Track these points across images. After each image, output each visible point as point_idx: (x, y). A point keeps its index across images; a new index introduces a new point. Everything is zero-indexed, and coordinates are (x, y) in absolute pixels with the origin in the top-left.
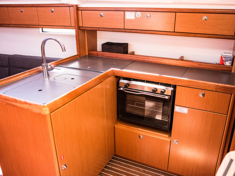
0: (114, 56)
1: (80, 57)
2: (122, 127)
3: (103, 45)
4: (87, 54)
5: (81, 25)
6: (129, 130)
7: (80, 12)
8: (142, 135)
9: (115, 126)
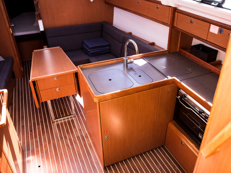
0: (198, 61)
1: (168, 52)
2: (173, 127)
3: (192, 47)
4: (178, 51)
5: (175, 26)
6: (177, 133)
7: (176, 13)
8: (184, 142)
9: (169, 123)
